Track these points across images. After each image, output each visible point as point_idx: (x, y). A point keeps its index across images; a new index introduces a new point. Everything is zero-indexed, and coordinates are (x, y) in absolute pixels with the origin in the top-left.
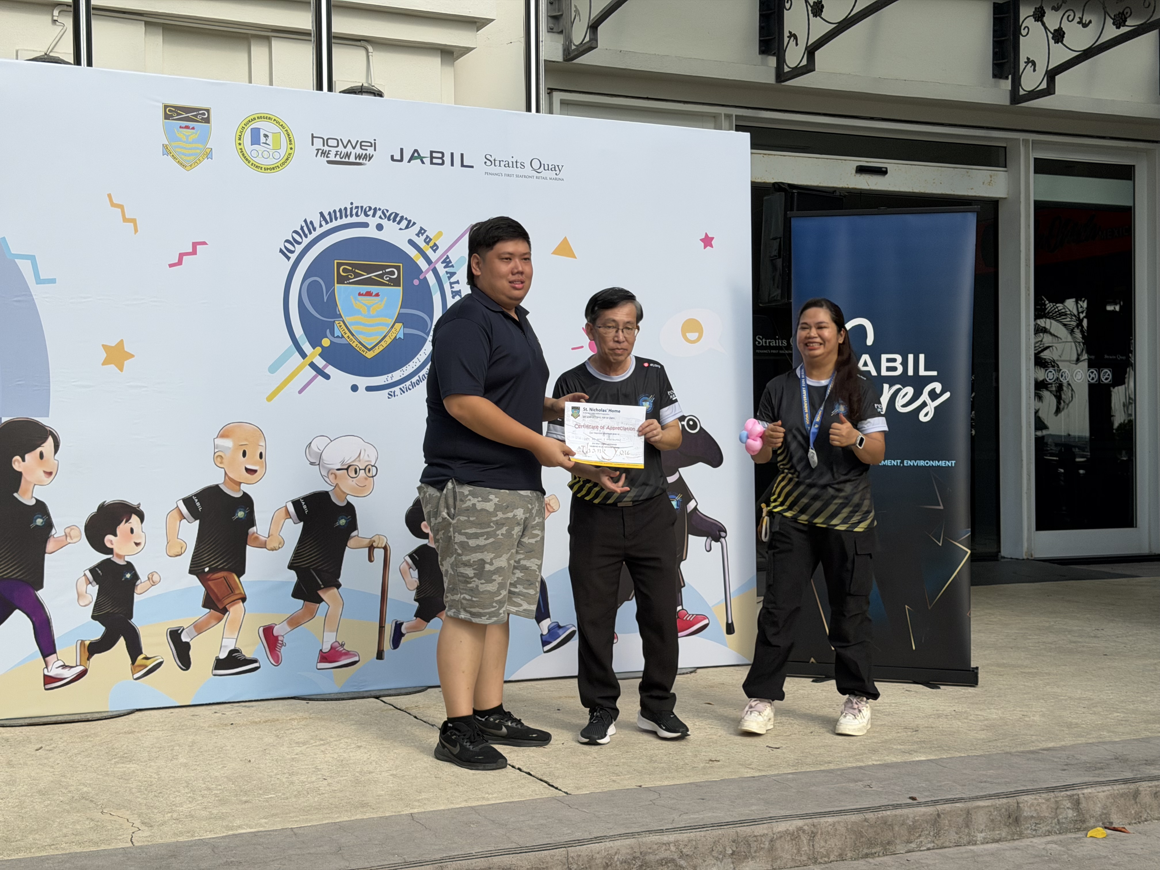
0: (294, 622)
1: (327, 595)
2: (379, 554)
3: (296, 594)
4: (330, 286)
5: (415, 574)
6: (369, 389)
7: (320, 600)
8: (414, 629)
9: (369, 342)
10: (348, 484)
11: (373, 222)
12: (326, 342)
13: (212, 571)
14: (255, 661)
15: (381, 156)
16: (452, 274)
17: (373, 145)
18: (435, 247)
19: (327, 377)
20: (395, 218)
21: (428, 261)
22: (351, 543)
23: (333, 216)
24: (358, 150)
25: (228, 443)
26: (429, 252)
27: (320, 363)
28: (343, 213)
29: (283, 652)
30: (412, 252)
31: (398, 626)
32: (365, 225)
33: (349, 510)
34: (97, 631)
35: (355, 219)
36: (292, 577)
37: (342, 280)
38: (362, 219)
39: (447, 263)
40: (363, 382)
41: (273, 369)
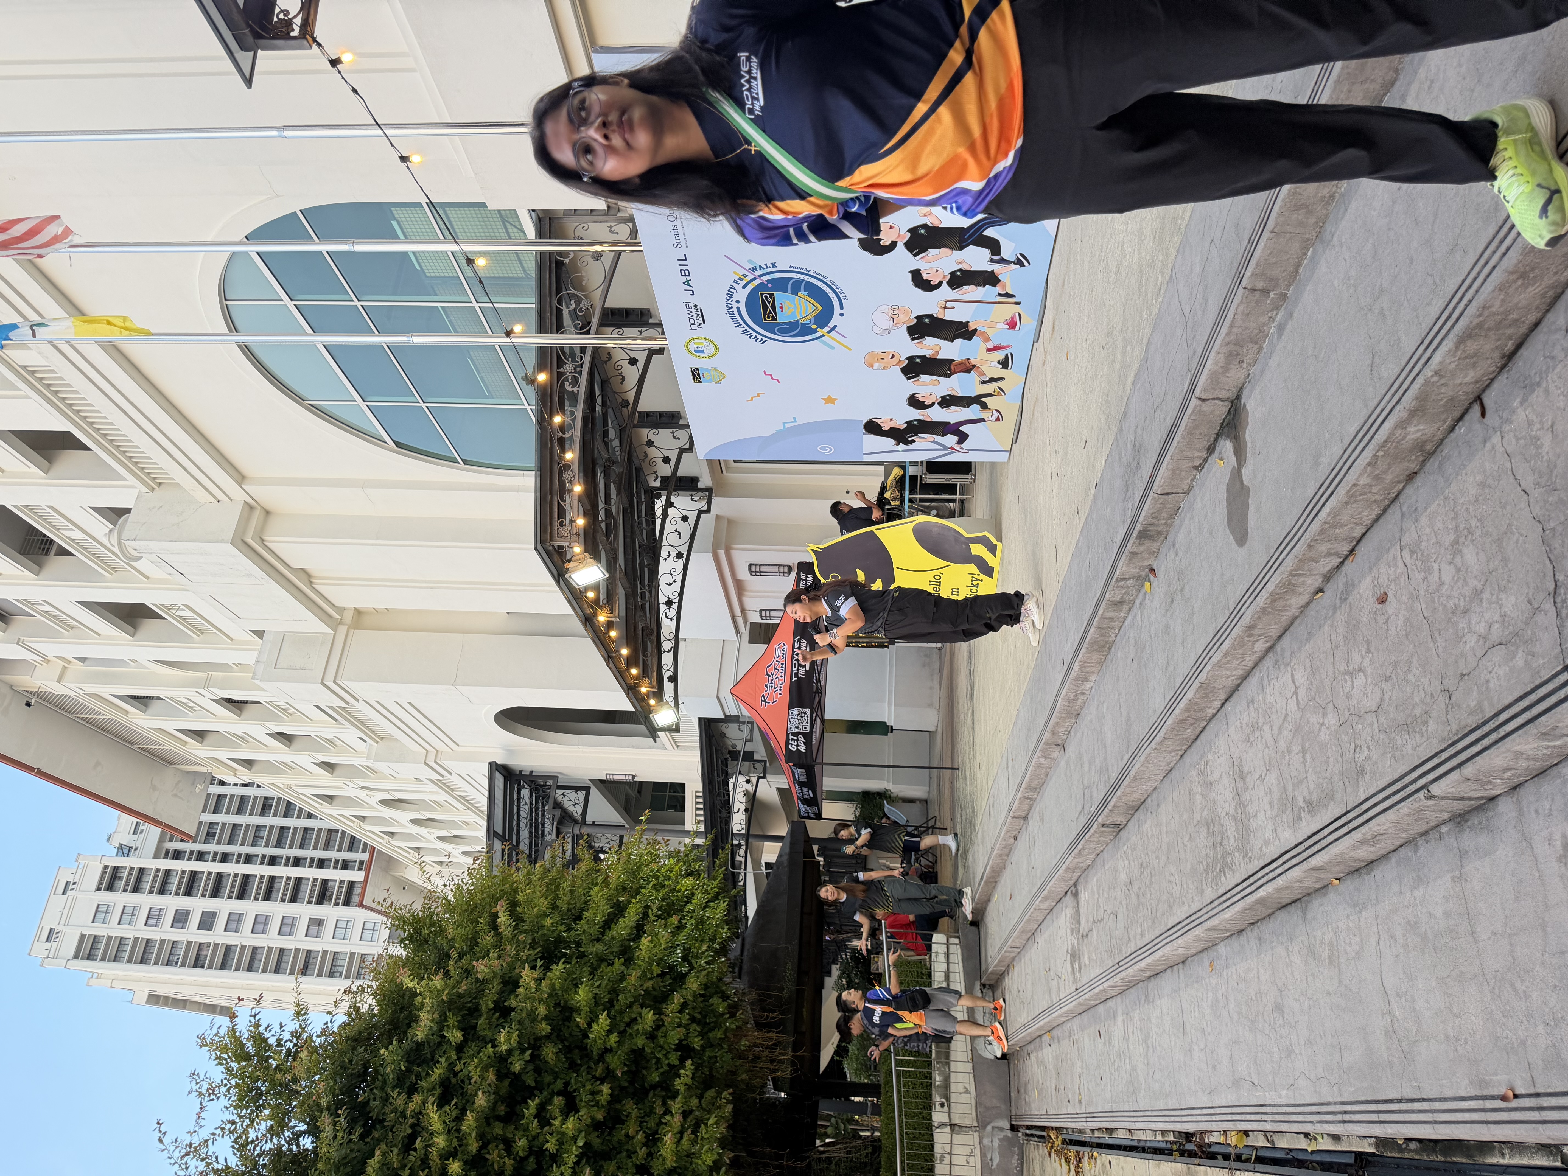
0: (987, 339)
1: (972, 327)
2: (949, 304)
3: (970, 339)
4: (779, 324)
5: (965, 287)
6: (842, 308)
7: (976, 330)
8: (1004, 287)
9: (811, 308)
10: (903, 318)
11: (735, 305)
12: (814, 327)
13: (949, 369)
14: (1007, 355)
15: (692, 300)
16: (761, 267)
17: (687, 304)
18: (745, 276)
19: (835, 327)
20: (730, 295)
21: (755, 279)
22: (941, 317)
23: (736, 322)
24: (693, 310)
25: (876, 365)
26: (748, 279)
27: (827, 329)
28: (733, 317)
29: (1004, 344)
30: (750, 287)
31: (1000, 295)
32: (738, 309)
33: (919, 318)
34: (976, 407)
35: (736, 313)
36: (959, 341)
37: (774, 319)
38: (735, 309)
39: (754, 270)
40: (837, 310)
41: (832, 348)
